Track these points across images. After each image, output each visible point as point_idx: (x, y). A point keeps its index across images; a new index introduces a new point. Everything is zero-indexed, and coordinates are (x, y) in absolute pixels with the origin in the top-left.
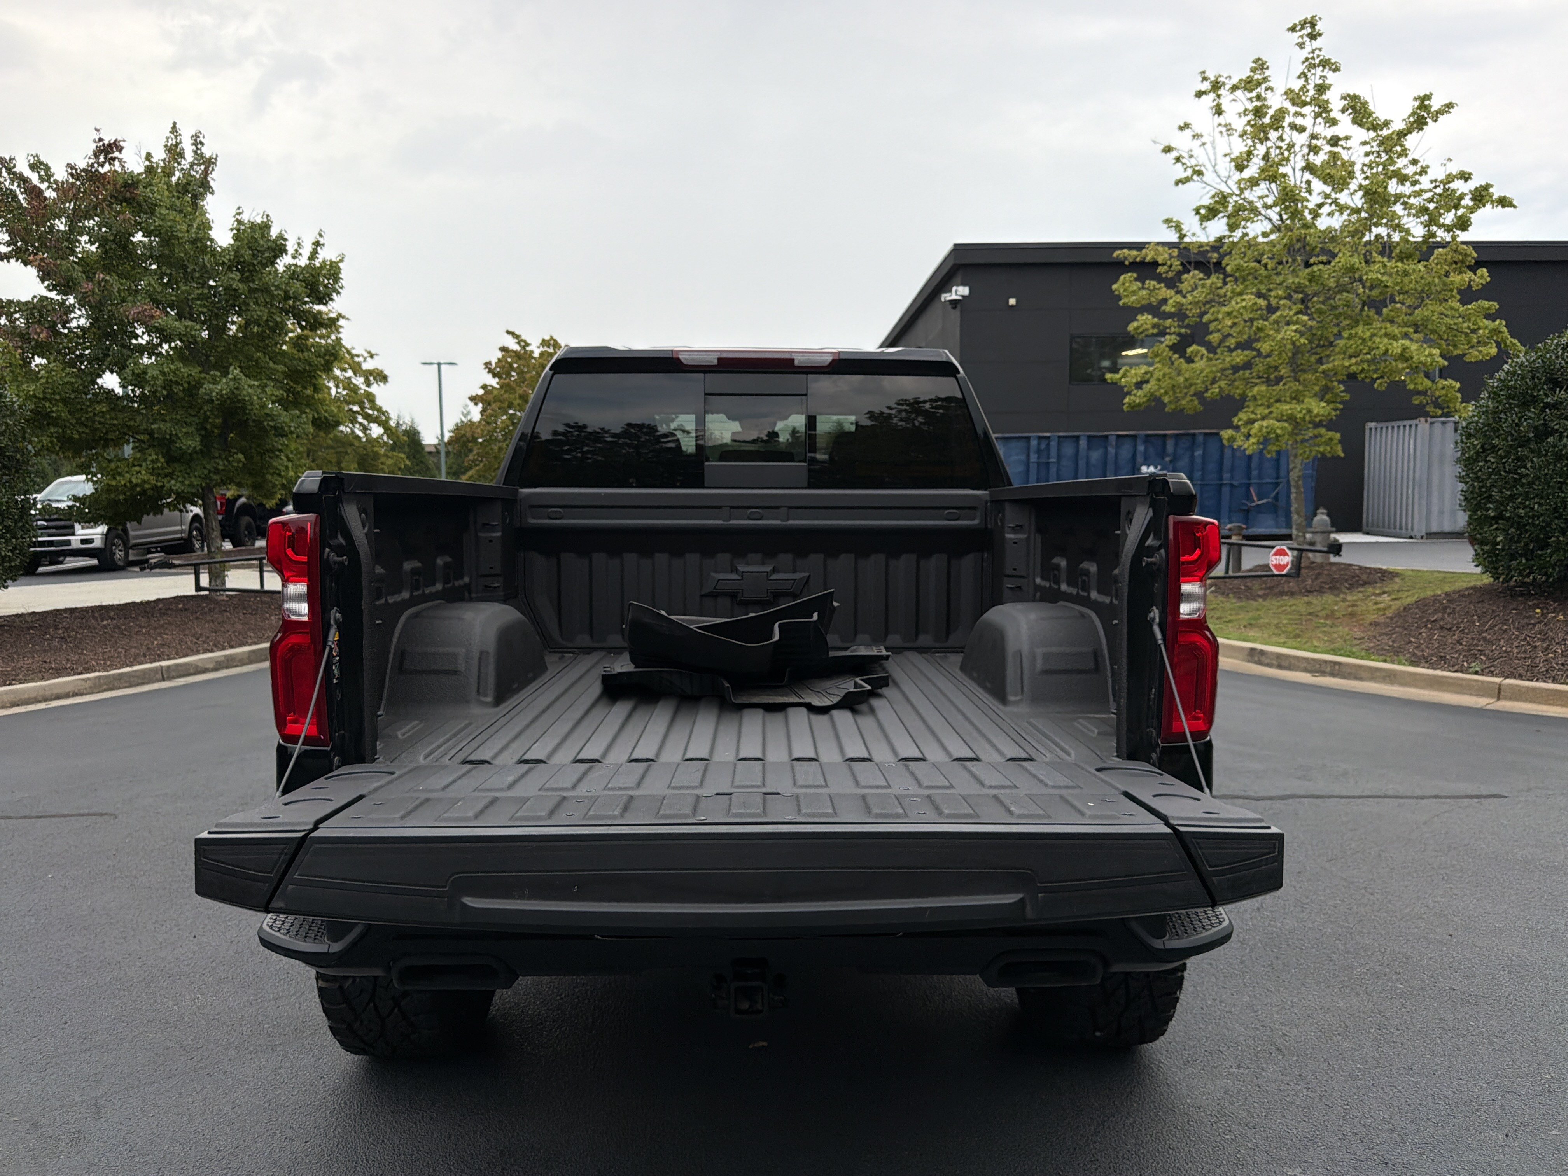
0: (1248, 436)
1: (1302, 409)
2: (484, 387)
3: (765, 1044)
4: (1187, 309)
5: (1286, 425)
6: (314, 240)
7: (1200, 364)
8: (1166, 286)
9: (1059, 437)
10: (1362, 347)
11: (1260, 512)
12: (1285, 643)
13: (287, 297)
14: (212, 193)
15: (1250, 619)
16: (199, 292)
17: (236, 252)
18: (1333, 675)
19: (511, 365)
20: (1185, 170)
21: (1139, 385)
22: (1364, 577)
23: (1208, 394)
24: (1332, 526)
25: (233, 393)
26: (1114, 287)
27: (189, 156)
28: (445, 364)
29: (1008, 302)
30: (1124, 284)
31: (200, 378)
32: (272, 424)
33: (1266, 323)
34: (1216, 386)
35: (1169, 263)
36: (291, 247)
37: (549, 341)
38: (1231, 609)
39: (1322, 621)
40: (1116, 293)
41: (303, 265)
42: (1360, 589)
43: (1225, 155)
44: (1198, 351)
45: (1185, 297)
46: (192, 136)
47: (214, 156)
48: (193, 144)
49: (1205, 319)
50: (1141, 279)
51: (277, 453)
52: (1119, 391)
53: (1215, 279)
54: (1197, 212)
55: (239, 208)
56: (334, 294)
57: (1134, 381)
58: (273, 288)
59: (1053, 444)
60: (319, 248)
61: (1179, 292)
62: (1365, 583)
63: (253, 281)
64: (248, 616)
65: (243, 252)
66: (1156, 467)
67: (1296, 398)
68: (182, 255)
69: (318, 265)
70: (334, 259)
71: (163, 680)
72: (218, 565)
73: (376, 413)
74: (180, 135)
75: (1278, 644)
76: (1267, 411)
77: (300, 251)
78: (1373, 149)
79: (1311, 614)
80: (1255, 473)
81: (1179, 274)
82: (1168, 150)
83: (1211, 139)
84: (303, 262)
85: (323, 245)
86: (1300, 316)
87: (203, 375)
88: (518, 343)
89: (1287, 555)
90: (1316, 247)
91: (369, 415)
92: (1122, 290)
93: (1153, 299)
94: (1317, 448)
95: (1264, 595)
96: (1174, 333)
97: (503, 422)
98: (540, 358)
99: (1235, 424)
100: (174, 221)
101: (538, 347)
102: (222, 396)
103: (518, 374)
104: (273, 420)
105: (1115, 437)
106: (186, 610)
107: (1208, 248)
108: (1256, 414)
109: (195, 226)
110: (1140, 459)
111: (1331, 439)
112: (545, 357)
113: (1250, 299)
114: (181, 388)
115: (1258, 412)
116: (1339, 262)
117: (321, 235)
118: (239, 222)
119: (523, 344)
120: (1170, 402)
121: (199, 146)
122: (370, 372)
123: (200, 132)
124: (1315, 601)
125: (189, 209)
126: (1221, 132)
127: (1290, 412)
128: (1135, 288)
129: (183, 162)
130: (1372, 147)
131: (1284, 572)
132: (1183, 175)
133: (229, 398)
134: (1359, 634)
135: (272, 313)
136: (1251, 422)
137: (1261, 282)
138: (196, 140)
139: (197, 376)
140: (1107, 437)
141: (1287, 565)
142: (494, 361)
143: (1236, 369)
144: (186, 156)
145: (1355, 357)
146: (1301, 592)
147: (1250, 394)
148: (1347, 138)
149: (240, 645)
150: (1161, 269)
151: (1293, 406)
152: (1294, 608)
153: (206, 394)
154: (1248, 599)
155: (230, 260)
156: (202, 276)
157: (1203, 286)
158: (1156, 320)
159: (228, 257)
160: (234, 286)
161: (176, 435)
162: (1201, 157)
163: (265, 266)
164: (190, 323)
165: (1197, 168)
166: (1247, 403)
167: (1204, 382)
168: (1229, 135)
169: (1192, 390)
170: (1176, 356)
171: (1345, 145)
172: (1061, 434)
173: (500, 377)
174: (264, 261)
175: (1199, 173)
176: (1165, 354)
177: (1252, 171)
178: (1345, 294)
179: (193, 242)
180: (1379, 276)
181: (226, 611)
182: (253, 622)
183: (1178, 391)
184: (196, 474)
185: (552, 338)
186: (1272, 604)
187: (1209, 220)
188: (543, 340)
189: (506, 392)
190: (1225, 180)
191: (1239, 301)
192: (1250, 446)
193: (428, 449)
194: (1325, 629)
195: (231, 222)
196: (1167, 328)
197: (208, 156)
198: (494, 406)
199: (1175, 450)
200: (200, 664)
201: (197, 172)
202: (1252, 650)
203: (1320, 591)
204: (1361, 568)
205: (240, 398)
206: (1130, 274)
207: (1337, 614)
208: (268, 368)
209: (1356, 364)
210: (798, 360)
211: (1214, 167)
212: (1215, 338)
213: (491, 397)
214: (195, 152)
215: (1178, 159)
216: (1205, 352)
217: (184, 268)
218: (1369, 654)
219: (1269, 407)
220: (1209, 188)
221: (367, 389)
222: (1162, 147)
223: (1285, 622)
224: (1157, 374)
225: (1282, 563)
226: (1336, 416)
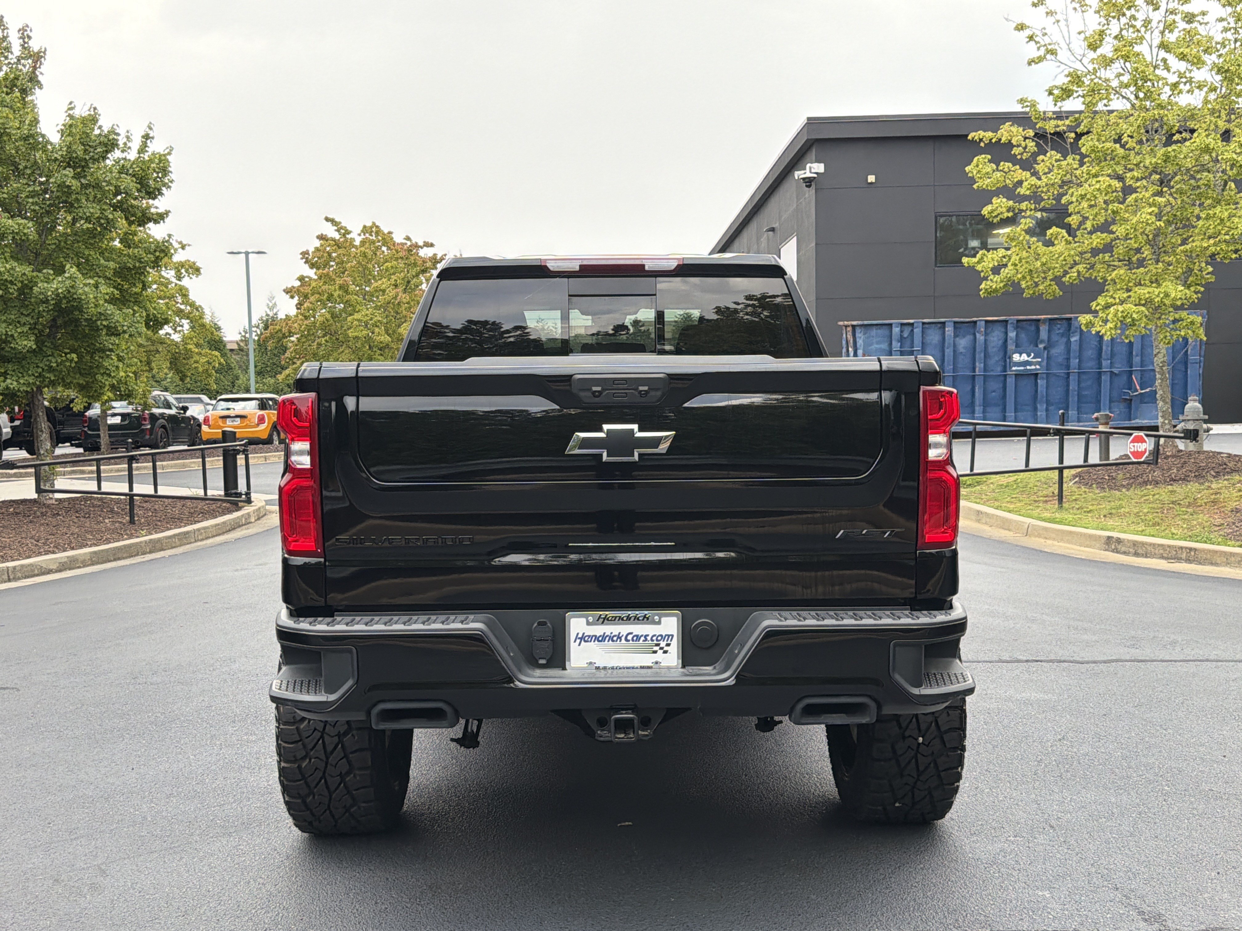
0: (1106, 321)
1: (1160, 292)
2: (301, 279)
3: (630, 823)
4: (1042, 192)
5: (1143, 309)
6: (143, 133)
7: (1060, 247)
8: (1020, 168)
9: (924, 323)
10: (1220, 228)
11: (1142, 402)
12: (1143, 531)
13: (118, 193)
14: (41, 88)
15: (1111, 509)
16: (31, 189)
17: (69, 147)
18: (1188, 561)
19: (329, 254)
20: (1039, 49)
21: (996, 270)
22: (1231, 465)
23: (1066, 279)
24: (1204, 414)
25: (69, 292)
26: (967, 169)
27: (16, 50)
28: (253, 253)
29: (867, 179)
30: (977, 166)
31: (32, 277)
32: (104, 323)
33: (1121, 206)
34: (1074, 270)
35: (1023, 144)
36: (121, 141)
37: (371, 228)
38: (1093, 499)
39: (1184, 509)
40: (970, 175)
41: (132, 159)
42: (1226, 477)
43: (1080, 33)
44: (1058, 234)
45: (1039, 179)
46: (19, 31)
47: (43, 50)
48: (21, 38)
49: (1064, 201)
50: (996, 161)
51: (108, 353)
52: (976, 277)
53: (1071, 160)
54: (1050, 93)
55: (71, 103)
56: (164, 188)
57: (991, 266)
58: (104, 184)
59: (918, 331)
60: (148, 141)
61: (1035, 174)
62: (1233, 471)
63: (85, 177)
64: (82, 519)
65: (74, 147)
66: (1029, 356)
67: (1156, 281)
68: (13, 152)
69: (147, 158)
70: (162, 153)
71: (9, 580)
72: (47, 467)
73: (188, 308)
74: (7, 28)
75: (1137, 533)
76: (1125, 295)
77: (129, 144)
78: (1230, 26)
79: (1173, 503)
80: (1137, 360)
81: (1035, 155)
82: (1021, 27)
83: (1065, 17)
84: (132, 155)
85: (153, 138)
86: (1156, 198)
87: (35, 274)
88: (338, 231)
89: (1145, 442)
90: (1174, 126)
91: (182, 311)
92: (975, 172)
93: (1008, 181)
94: (1178, 332)
95: (1128, 484)
96: (1029, 217)
97: (322, 315)
98: (361, 246)
99: (1093, 308)
100: (7, 117)
101: (359, 235)
102: (58, 295)
103: (337, 264)
104: (106, 319)
105: (984, 322)
106: (17, 513)
107: (1065, 128)
108: (1114, 298)
109: (27, 122)
110: (1011, 346)
111: (1192, 323)
112: (367, 245)
113: (1105, 181)
114: (16, 288)
115: (1117, 296)
116: (1194, 142)
117: (151, 129)
118: (71, 117)
119: (343, 231)
120: (1028, 287)
121: (26, 40)
122: (182, 265)
123: (27, 26)
124: (1178, 490)
125: (19, 105)
126: (1075, 9)
127: (1147, 296)
128: (989, 170)
129: (10, 56)
130: (1229, 23)
131: (1142, 460)
132: (1036, 54)
133: (65, 297)
134: (1218, 521)
135: (104, 209)
136: (1107, 306)
137: (1118, 163)
138: (23, 34)
139: (30, 274)
140: (975, 322)
141: (1145, 452)
142: (311, 250)
143: (1095, 252)
144: (13, 50)
145: (1214, 238)
146: (1165, 481)
147: (1109, 278)
148: (1204, 14)
149: (81, 547)
150: (1016, 151)
151: (1151, 290)
152: (1157, 496)
153: (41, 293)
154: (1111, 488)
155: (62, 156)
156: (33, 173)
157: (1059, 168)
158: (1011, 203)
159: (60, 153)
160: (67, 183)
161: (12, 336)
162: (1055, 35)
163: (95, 160)
164: (23, 221)
165: (1049, 47)
166: (1106, 287)
167: (1062, 266)
168: (1083, 12)
169: (1050, 275)
170: (1035, 239)
171: (1202, 21)
172: (925, 321)
173: (318, 269)
174: (96, 157)
175: (1053, 52)
176: (1021, 238)
177: (1107, 49)
178: (1205, 174)
179: (26, 139)
180: (1235, 156)
181: (58, 514)
182: (87, 524)
183: (1035, 276)
184: (30, 372)
185: (374, 223)
186: (1135, 493)
187: (1064, 100)
188: (365, 227)
189: (325, 283)
190: (1079, 58)
191: (1094, 183)
192: (1108, 331)
193: (229, 346)
194: (1186, 517)
195: (62, 119)
196: (1022, 211)
197: (36, 50)
198: (312, 299)
199: (1049, 337)
200: (44, 566)
201: (24, 66)
202: (1109, 538)
203: (1185, 479)
204: (1229, 455)
205: (75, 296)
206: (983, 156)
207: (1200, 502)
208: (99, 266)
209: (1215, 244)
210: (649, 266)
211: (1068, 45)
212: (1073, 220)
213: (307, 290)
214: (22, 46)
215: (1031, 38)
216: (1066, 235)
217: (15, 165)
218: (1226, 539)
219: (1129, 290)
220: (1063, 67)
221: (178, 282)
222: (1014, 25)
223: (1145, 511)
224: (1015, 258)
225: (1140, 450)
226: (1198, 298)
